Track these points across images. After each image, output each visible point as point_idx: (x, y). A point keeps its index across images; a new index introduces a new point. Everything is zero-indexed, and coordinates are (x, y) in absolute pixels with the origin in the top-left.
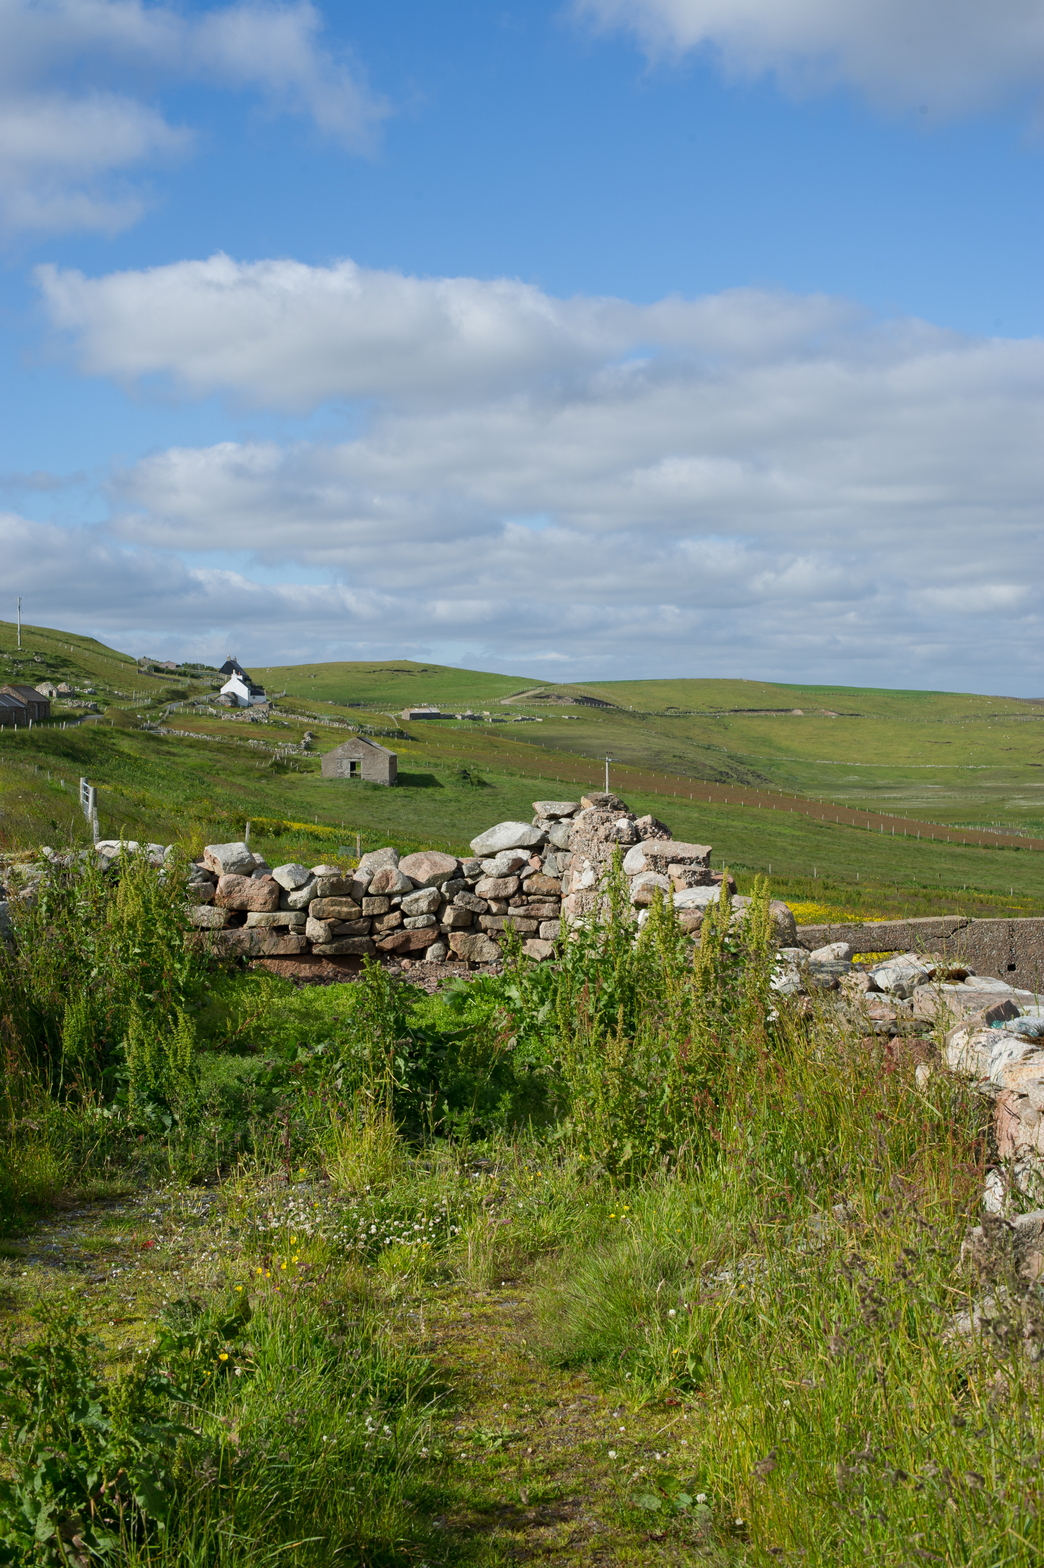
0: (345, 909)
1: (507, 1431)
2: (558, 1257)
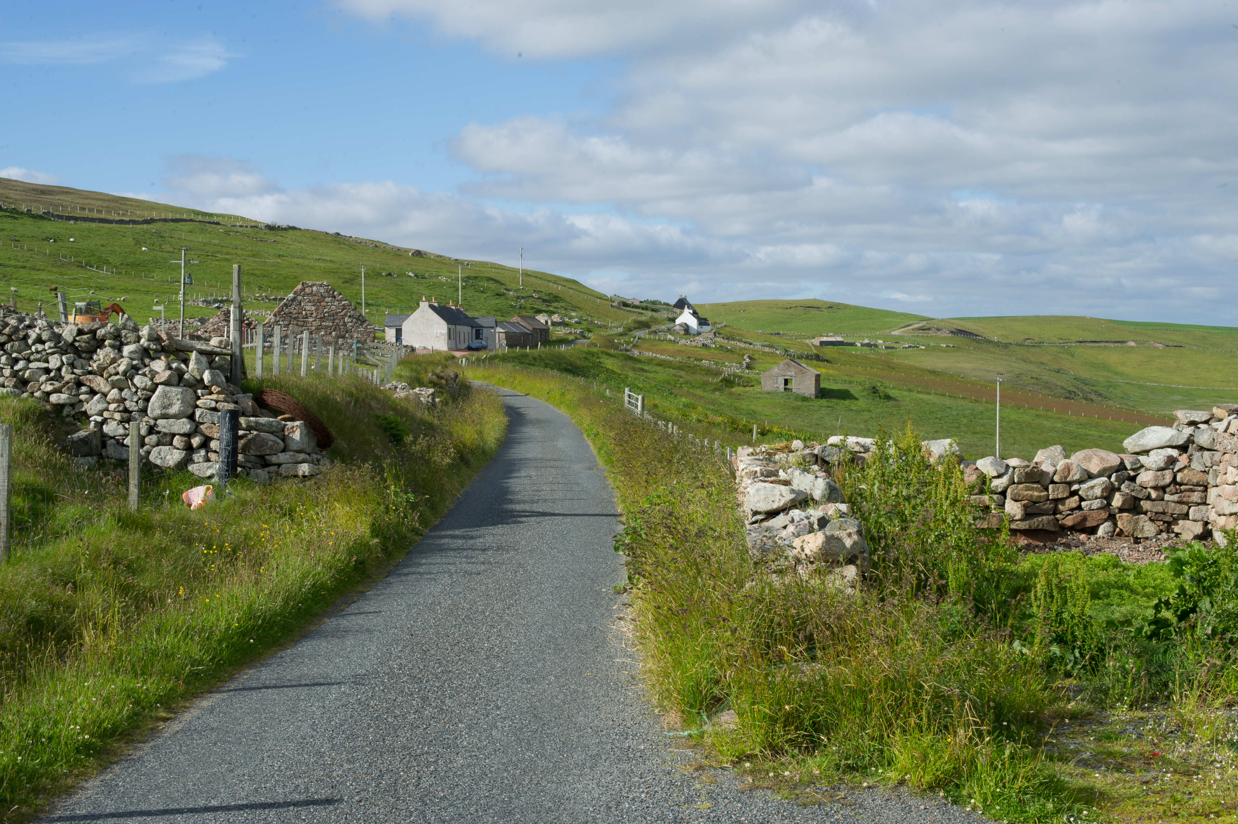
0: (1036, 494)
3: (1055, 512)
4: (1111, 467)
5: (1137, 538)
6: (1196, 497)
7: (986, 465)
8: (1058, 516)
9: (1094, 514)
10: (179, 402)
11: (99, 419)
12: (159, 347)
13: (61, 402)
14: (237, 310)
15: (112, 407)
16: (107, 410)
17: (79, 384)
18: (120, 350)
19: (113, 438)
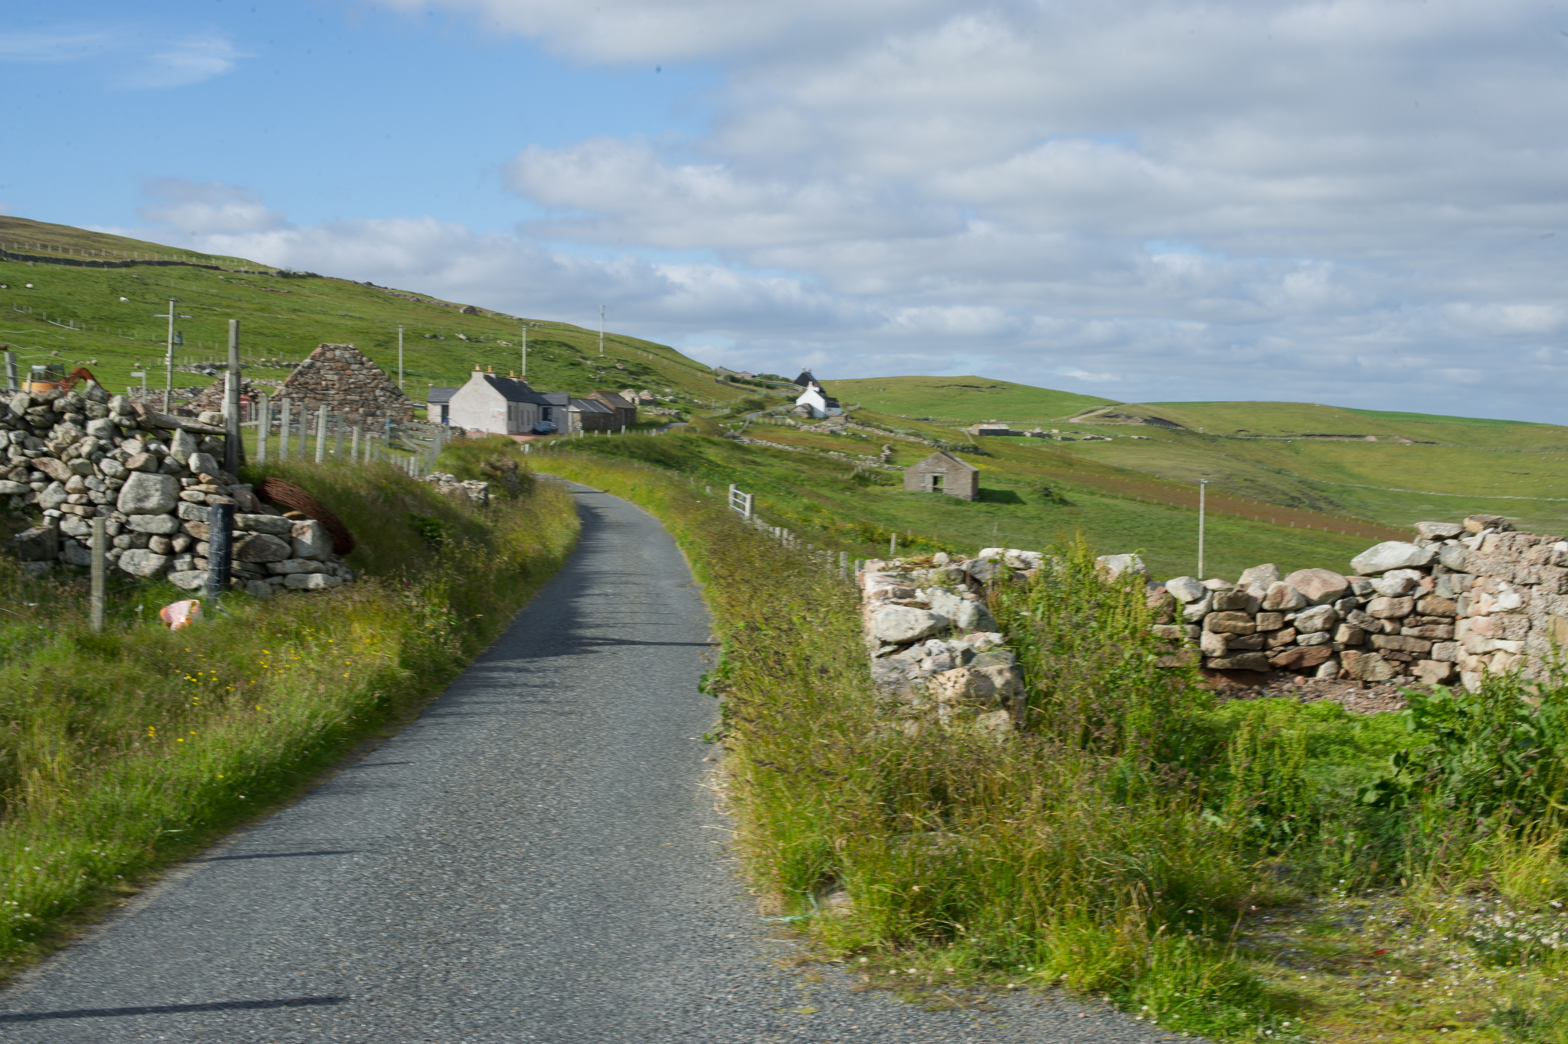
0: (1241, 624)
3: (1265, 647)
4: (1335, 593)
5: (1367, 682)
6: (1441, 631)
7: (1178, 588)
8: (1268, 653)
9: (1313, 651)
10: (158, 494)
11: (56, 513)
12: (133, 423)
13: (8, 491)
14: (234, 378)
15: (73, 498)
16: (66, 502)
17: (31, 468)
18: (83, 426)
19: (73, 538)
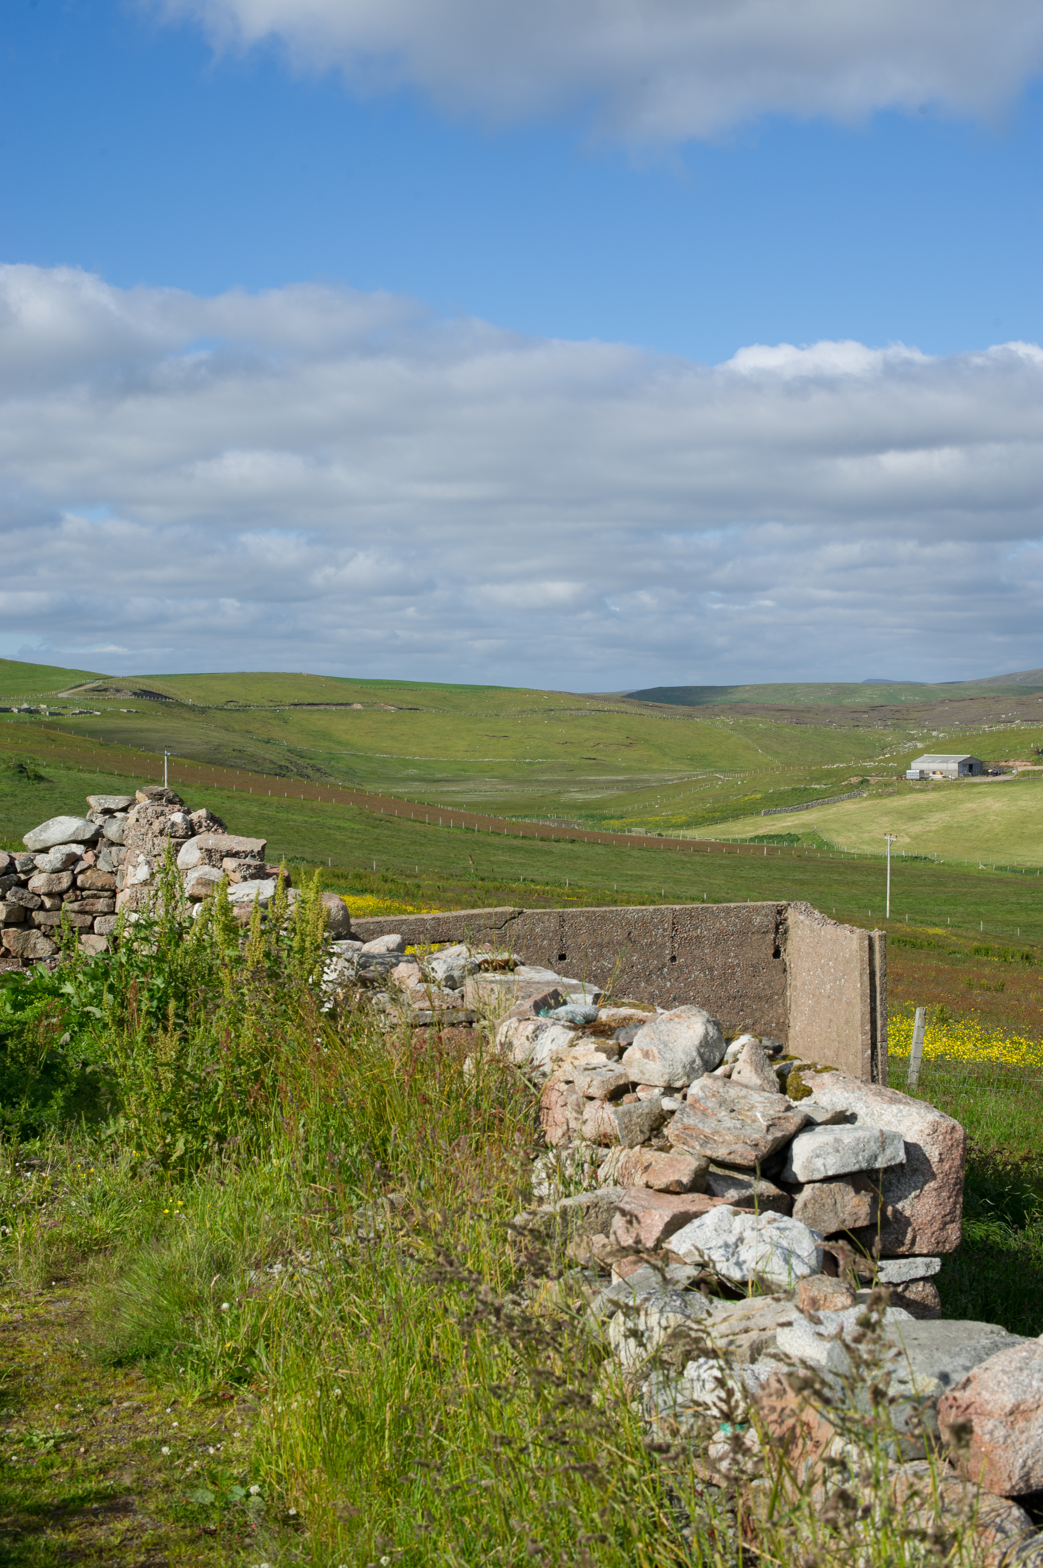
1: (59, 1432)
2: (111, 1255)
5: (28, 959)
6: (101, 904)
